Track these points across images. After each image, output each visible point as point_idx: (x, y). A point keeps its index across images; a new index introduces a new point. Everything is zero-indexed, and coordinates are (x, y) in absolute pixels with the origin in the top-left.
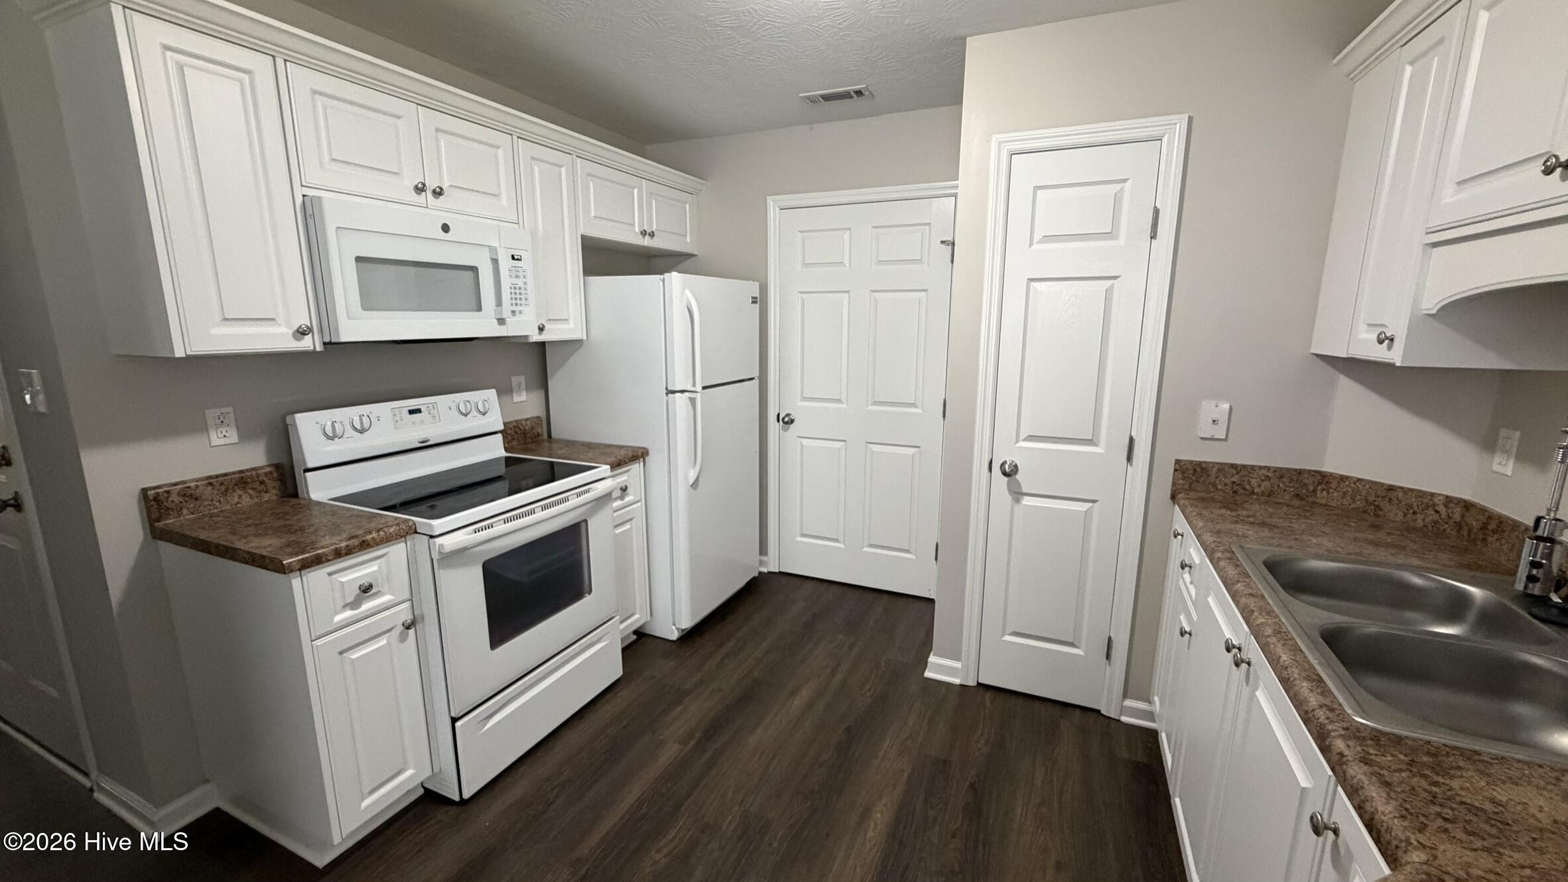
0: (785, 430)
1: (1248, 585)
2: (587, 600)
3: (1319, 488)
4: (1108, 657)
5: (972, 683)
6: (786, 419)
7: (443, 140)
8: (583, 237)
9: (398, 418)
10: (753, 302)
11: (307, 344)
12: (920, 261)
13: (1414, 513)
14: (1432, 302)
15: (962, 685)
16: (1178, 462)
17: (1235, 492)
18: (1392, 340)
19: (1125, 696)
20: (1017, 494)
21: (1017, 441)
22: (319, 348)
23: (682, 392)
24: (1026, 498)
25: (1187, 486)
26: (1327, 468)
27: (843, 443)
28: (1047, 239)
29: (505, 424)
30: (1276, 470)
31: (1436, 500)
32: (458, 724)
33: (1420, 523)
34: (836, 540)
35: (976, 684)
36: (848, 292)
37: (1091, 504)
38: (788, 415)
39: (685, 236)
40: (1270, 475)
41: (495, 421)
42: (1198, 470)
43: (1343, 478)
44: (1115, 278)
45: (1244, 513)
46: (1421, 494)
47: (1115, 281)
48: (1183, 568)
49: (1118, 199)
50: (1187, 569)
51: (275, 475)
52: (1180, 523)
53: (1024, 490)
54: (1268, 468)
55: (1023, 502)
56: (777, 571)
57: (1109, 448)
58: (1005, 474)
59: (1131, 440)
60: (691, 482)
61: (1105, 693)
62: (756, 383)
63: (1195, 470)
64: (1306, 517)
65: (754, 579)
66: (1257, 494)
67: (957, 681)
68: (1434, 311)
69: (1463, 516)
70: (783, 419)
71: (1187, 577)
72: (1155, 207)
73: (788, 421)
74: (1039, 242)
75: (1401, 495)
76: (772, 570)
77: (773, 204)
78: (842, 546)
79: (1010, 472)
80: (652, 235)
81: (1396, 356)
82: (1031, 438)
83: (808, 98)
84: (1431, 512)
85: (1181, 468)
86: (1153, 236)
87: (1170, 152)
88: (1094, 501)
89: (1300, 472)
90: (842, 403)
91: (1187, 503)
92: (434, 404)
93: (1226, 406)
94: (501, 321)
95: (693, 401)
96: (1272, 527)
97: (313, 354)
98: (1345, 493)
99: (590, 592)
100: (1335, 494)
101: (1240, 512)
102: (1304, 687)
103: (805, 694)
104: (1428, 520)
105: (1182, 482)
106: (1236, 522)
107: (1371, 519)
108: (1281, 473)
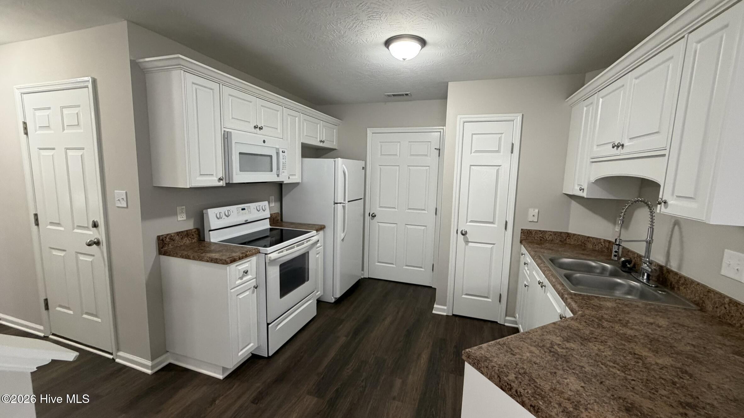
0: (372, 219)
1: (544, 264)
2: (306, 284)
3: (567, 238)
4: (500, 301)
5: (451, 314)
6: (373, 215)
7: (263, 109)
8: (302, 143)
9: (238, 212)
10: (363, 169)
11: (221, 183)
12: (426, 155)
13: (595, 245)
14: (593, 179)
15: (447, 316)
16: (522, 229)
17: (541, 240)
18: (583, 190)
19: (506, 316)
20: (467, 242)
21: (467, 223)
22: (224, 185)
23: (340, 203)
24: (470, 243)
25: (525, 238)
26: (570, 231)
27: (396, 225)
28: (476, 151)
29: (271, 214)
30: (554, 232)
31: (601, 241)
32: (270, 326)
33: (597, 249)
34: (392, 264)
35: (452, 315)
36: (399, 166)
37: (493, 245)
38: (373, 213)
39: (334, 142)
40: (552, 234)
41: (267, 214)
42: (529, 232)
43: (574, 235)
44: (500, 166)
45: (544, 246)
46: (597, 239)
47: (500, 167)
48: (525, 264)
49: (500, 139)
50: (526, 265)
51: (197, 232)
52: (524, 250)
53: (469, 240)
54: (551, 232)
55: (469, 245)
56: (367, 277)
57: (498, 225)
58: (463, 234)
59: (506, 222)
60: (342, 239)
61: (499, 316)
62: (362, 200)
63: (528, 233)
64: (563, 247)
65: (360, 280)
66: (548, 240)
67: (445, 314)
68: (593, 182)
69: (609, 246)
70: (372, 215)
71: (526, 268)
72: (512, 143)
73: (374, 216)
74: (474, 153)
75: (591, 239)
76: (365, 277)
77: (369, 131)
78: (394, 266)
79: (464, 234)
80: (323, 142)
81: (584, 194)
82: (472, 221)
83: (388, 95)
84: (600, 245)
85: (523, 231)
86: (512, 152)
87: (516, 126)
88: (494, 244)
89: (561, 233)
90: (396, 209)
91: (525, 243)
92: (249, 207)
93: (537, 211)
94: (278, 175)
95: (344, 207)
96: (552, 250)
97: (222, 187)
98: (575, 240)
99: (308, 280)
100: (572, 240)
101: (542, 246)
102: (558, 286)
103: (389, 320)
104: (599, 247)
105: (523, 236)
106: (541, 249)
107: (583, 247)
108: (555, 233)
